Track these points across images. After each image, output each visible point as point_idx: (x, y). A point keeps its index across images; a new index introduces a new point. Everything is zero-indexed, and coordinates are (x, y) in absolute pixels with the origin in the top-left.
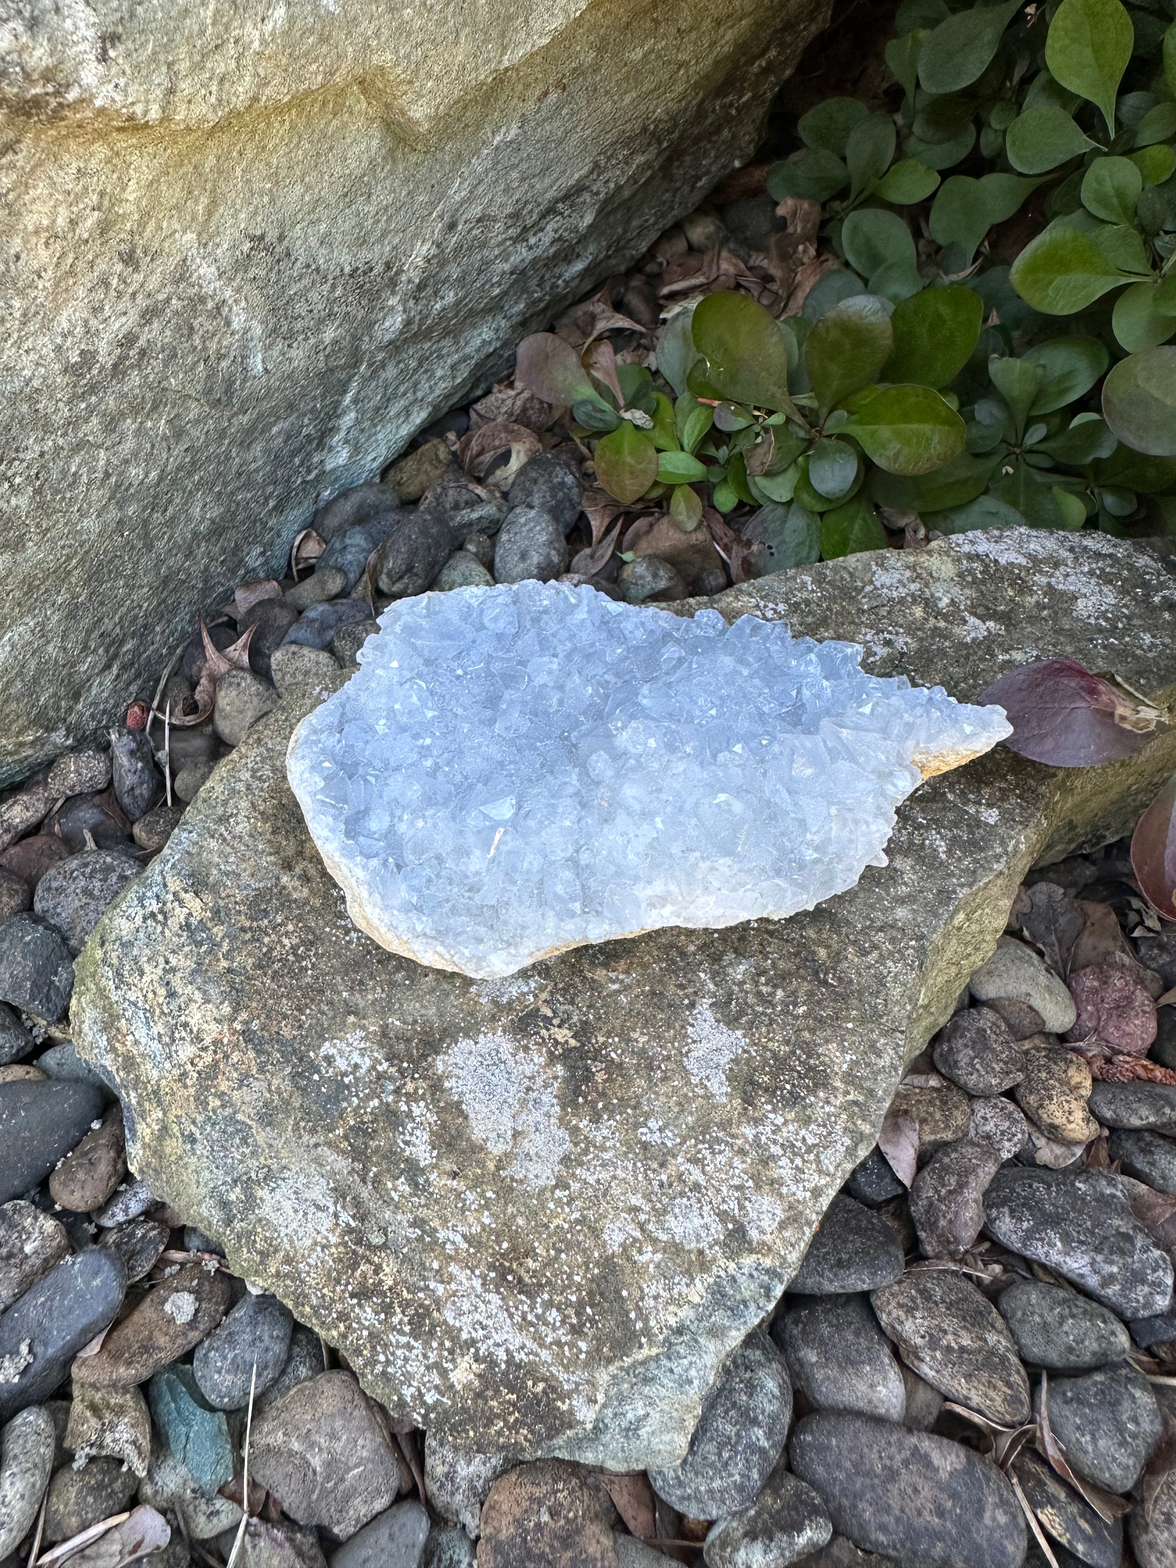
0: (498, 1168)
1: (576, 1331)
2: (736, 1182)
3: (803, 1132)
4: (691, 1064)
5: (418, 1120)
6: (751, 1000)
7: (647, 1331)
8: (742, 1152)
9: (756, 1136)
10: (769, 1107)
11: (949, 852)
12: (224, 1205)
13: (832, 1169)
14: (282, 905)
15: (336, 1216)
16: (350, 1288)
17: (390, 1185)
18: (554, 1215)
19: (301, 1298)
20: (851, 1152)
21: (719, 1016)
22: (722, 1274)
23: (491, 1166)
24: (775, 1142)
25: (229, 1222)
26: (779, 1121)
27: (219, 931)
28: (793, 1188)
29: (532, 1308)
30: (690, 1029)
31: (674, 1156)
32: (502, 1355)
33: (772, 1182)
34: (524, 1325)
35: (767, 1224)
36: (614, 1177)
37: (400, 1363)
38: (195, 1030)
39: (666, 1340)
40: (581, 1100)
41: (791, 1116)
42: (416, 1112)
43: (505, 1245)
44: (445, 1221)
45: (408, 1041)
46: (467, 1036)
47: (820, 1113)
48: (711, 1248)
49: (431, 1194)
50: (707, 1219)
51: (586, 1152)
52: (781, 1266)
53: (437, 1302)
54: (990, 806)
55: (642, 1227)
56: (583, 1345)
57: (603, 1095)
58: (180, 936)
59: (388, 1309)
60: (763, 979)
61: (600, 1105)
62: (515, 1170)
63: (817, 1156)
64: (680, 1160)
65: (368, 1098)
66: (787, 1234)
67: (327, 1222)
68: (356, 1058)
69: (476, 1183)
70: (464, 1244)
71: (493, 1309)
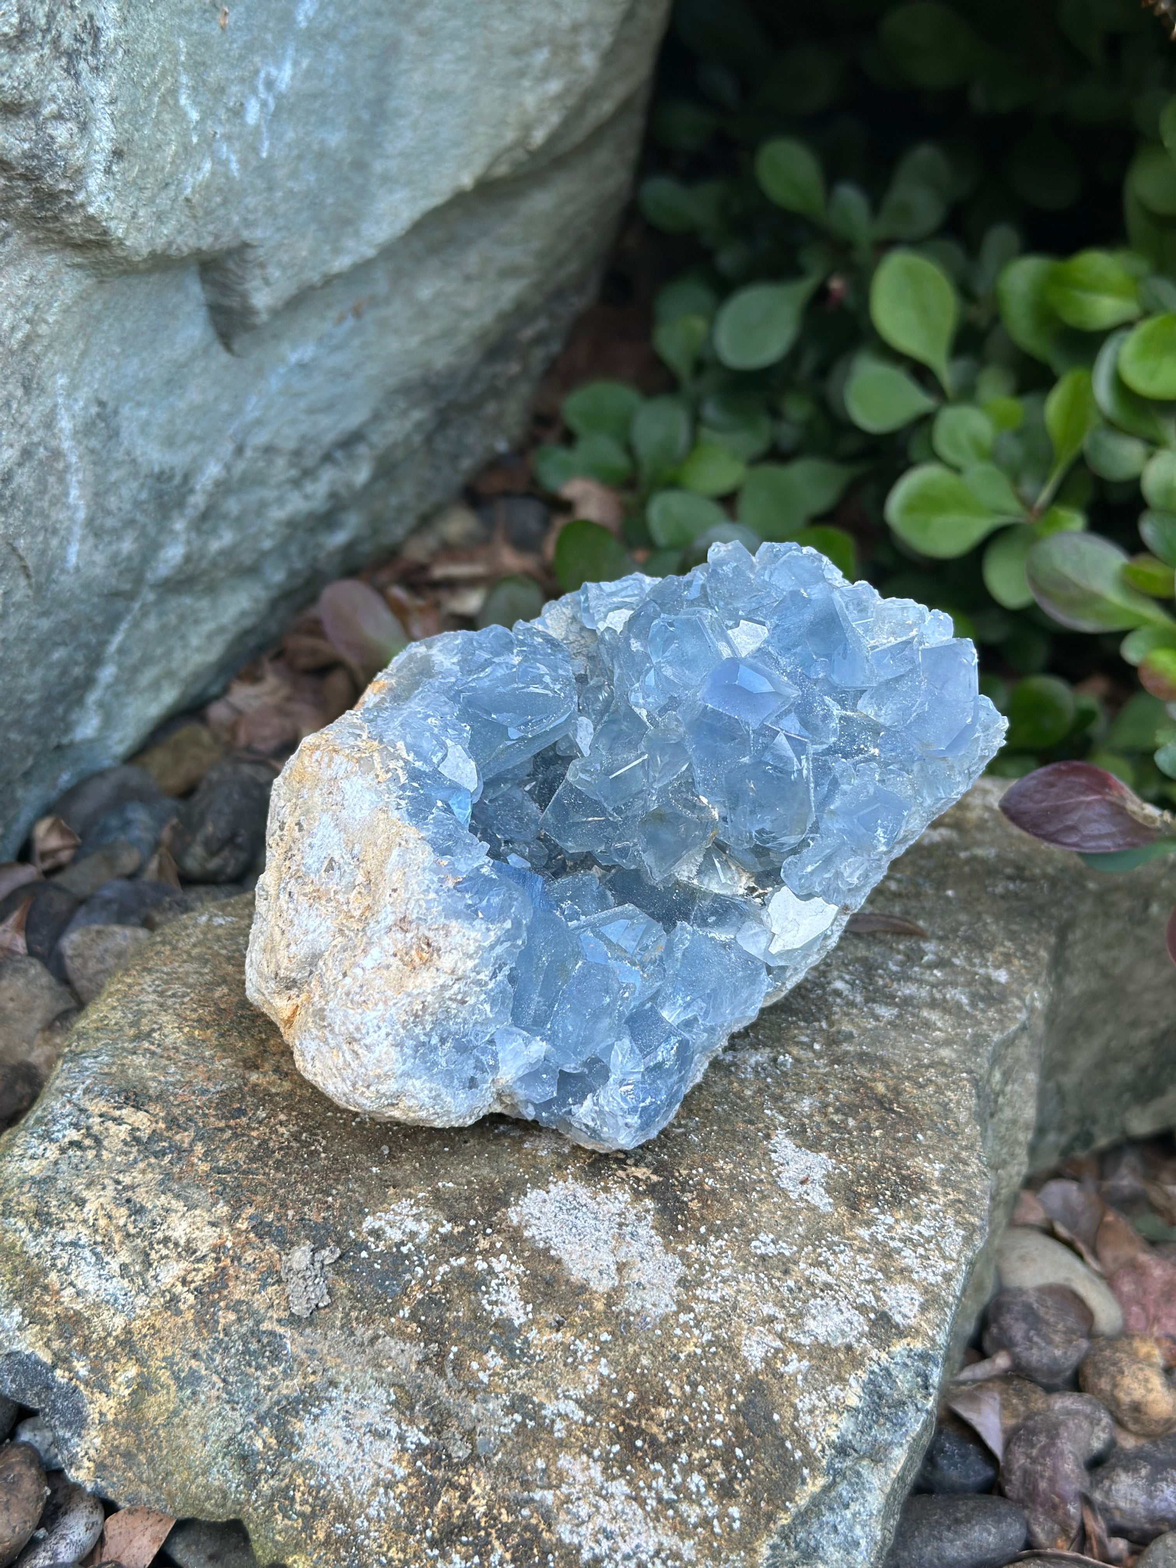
0: (608, 1305)
1: (726, 1492)
2: (866, 1276)
3: (916, 1227)
4: (784, 1183)
5: (501, 1276)
6: (824, 1129)
7: (809, 1460)
8: (861, 1250)
9: (872, 1235)
10: (876, 1210)
11: (973, 1004)
12: (245, 1459)
13: (955, 1256)
14: (260, 1100)
15: (401, 1438)
16: (429, 1533)
17: (475, 1365)
18: (683, 1342)
20: (968, 1240)
21: (799, 1142)
22: (876, 1368)
23: (599, 1306)
24: (892, 1239)
25: (252, 1483)
26: (890, 1220)
27: (184, 1138)
28: (924, 1274)
29: (669, 1478)
30: (773, 1156)
31: (796, 1263)
33: (902, 1271)
34: (659, 1511)
35: (910, 1309)
36: (739, 1291)
38: (182, 1242)
39: (831, 1465)
40: (680, 1228)
41: (900, 1214)
42: (498, 1267)
43: (631, 1396)
44: (552, 1386)
45: (468, 1199)
46: (535, 1186)
47: (927, 1210)
48: (858, 1341)
49: (532, 1357)
50: (847, 1315)
51: (702, 1271)
52: (932, 1348)
53: (547, 1517)
54: (997, 967)
55: (781, 1337)
56: (735, 1511)
57: (703, 1220)
58: (126, 1154)
60: (831, 1109)
61: (703, 1230)
62: (631, 1302)
63: (938, 1244)
64: (802, 1265)
65: (435, 1265)
66: (931, 1315)
67: (387, 1452)
68: (411, 1225)
69: (586, 1329)
70: (579, 1414)
71: (618, 1504)
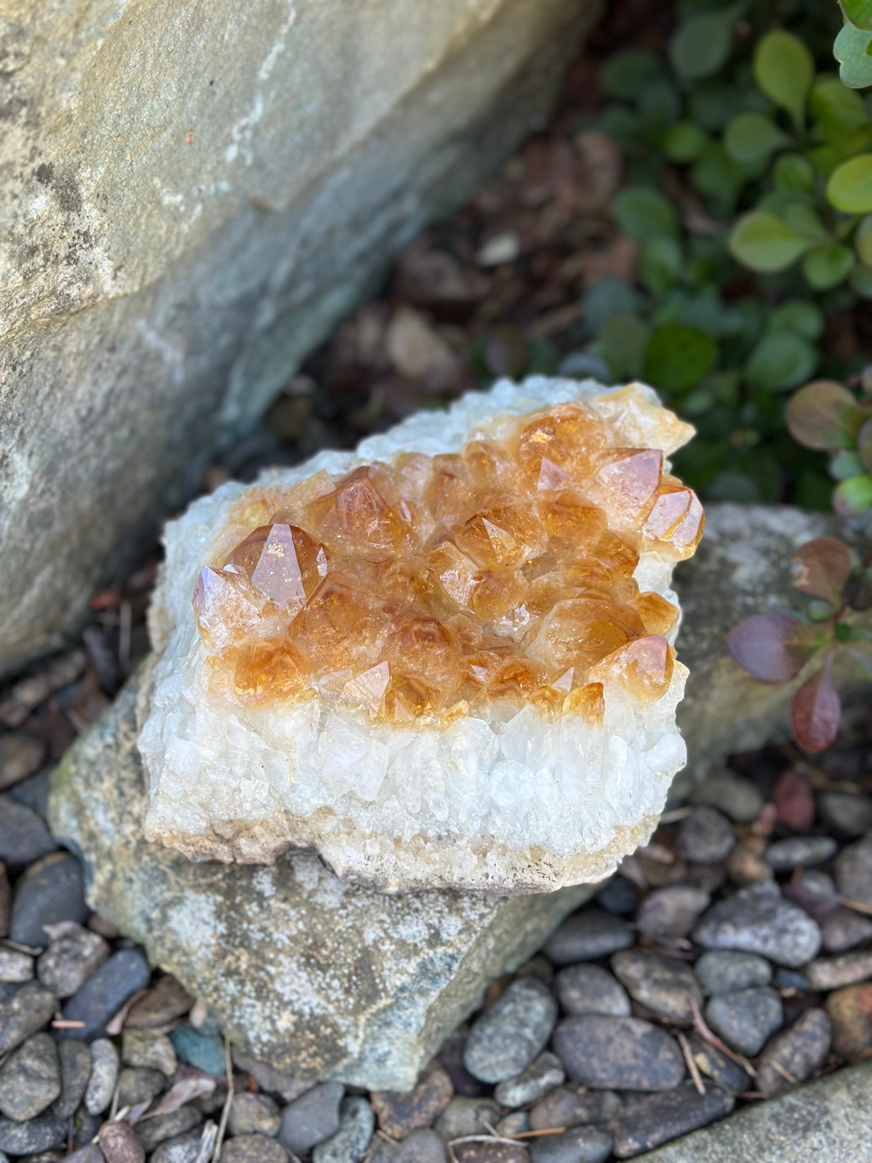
0: (310, 896)
1: (347, 991)
7: (385, 990)
12: (148, 921)
15: (215, 927)
16: (221, 971)
17: (247, 907)
18: (338, 923)
19: (191, 978)
22: (426, 957)
23: (305, 896)
25: (150, 930)
28: (469, 913)
29: (324, 978)
32: (307, 1010)
34: (319, 990)
35: (453, 931)
36: (372, 904)
37: (247, 1016)
39: (395, 995)
43: (310, 941)
44: (277, 927)
48: (421, 942)
49: (271, 911)
50: (420, 928)
52: (458, 953)
53: (271, 978)
55: (385, 931)
56: (351, 1000)
59: (242, 983)
62: (319, 898)
66: (463, 937)
67: (208, 932)
69: (295, 906)
70: (287, 941)
71: (303, 981)
